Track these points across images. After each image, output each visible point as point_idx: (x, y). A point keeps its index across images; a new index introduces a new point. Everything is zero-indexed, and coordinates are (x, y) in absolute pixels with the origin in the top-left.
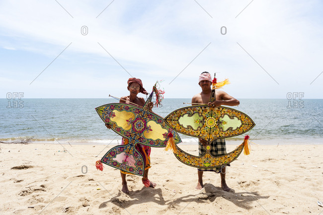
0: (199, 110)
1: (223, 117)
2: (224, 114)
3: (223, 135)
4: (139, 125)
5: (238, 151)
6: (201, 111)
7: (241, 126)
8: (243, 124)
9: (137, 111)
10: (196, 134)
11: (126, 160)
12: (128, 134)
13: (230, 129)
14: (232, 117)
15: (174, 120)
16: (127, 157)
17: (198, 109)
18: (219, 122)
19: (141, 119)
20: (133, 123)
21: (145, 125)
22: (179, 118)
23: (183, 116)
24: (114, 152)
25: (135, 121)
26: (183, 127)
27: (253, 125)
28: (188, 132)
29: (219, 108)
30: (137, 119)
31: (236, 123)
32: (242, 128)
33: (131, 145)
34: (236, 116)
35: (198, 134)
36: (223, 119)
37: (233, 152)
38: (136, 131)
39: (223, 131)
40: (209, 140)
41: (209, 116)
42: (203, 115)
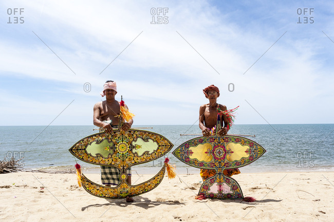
0: (108, 136)
1: (135, 141)
2: (137, 137)
3: (139, 161)
4: (219, 153)
5: (159, 177)
6: (110, 137)
7: (158, 148)
8: (160, 146)
9: (212, 140)
11: (220, 190)
12: (212, 165)
13: (146, 153)
14: (146, 140)
15: (80, 150)
16: (220, 186)
18: (132, 147)
19: (218, 146)
20: (213, 153)
21: (225, 150)
22: (86, 147)
23: (90, 144)
24: (206, 186)
25: (214, 150)
26: (91, 155)
27: (171, 146)
28: (98, 161)
29: (130, 132)
30: (215, 147)
31: (151, 146)
32: (159, 150)
33: (220, 174)
34: (150, 139)
36: (136, 143)
37: (154, 178)
38: (218, 159)
39: (138, 156)
40: (123, 168)
41: (120, 141)
42: (113, 140)
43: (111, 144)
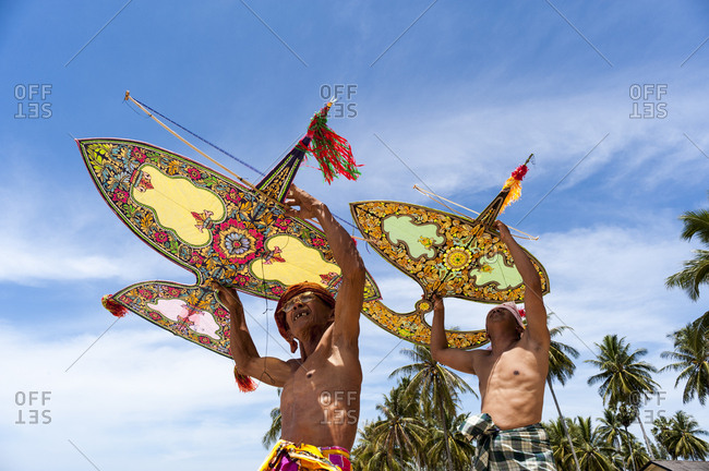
0: (444, 222)
10: (410, 268)
11: (187, 319)
12: (196, 259)
13: (494, 285)
15: (373, 215)
16: (190, 314)
17: (444, 218)
18: (476, 265)
19: (244, 226)
20: (216, 229)
21: (260, 245)
22: (387, 216)
23: (398, 216)
24: (150, 292)
26: (387, 237)
28: (397, 255)
29: (493, 237)
30: (231, 222)
33: (206, 291)
35: (415, 270)
38: (223, 256)
39: (473, 284)
41: (461, 243)
42: (448, 235)
43: (440, 240)
